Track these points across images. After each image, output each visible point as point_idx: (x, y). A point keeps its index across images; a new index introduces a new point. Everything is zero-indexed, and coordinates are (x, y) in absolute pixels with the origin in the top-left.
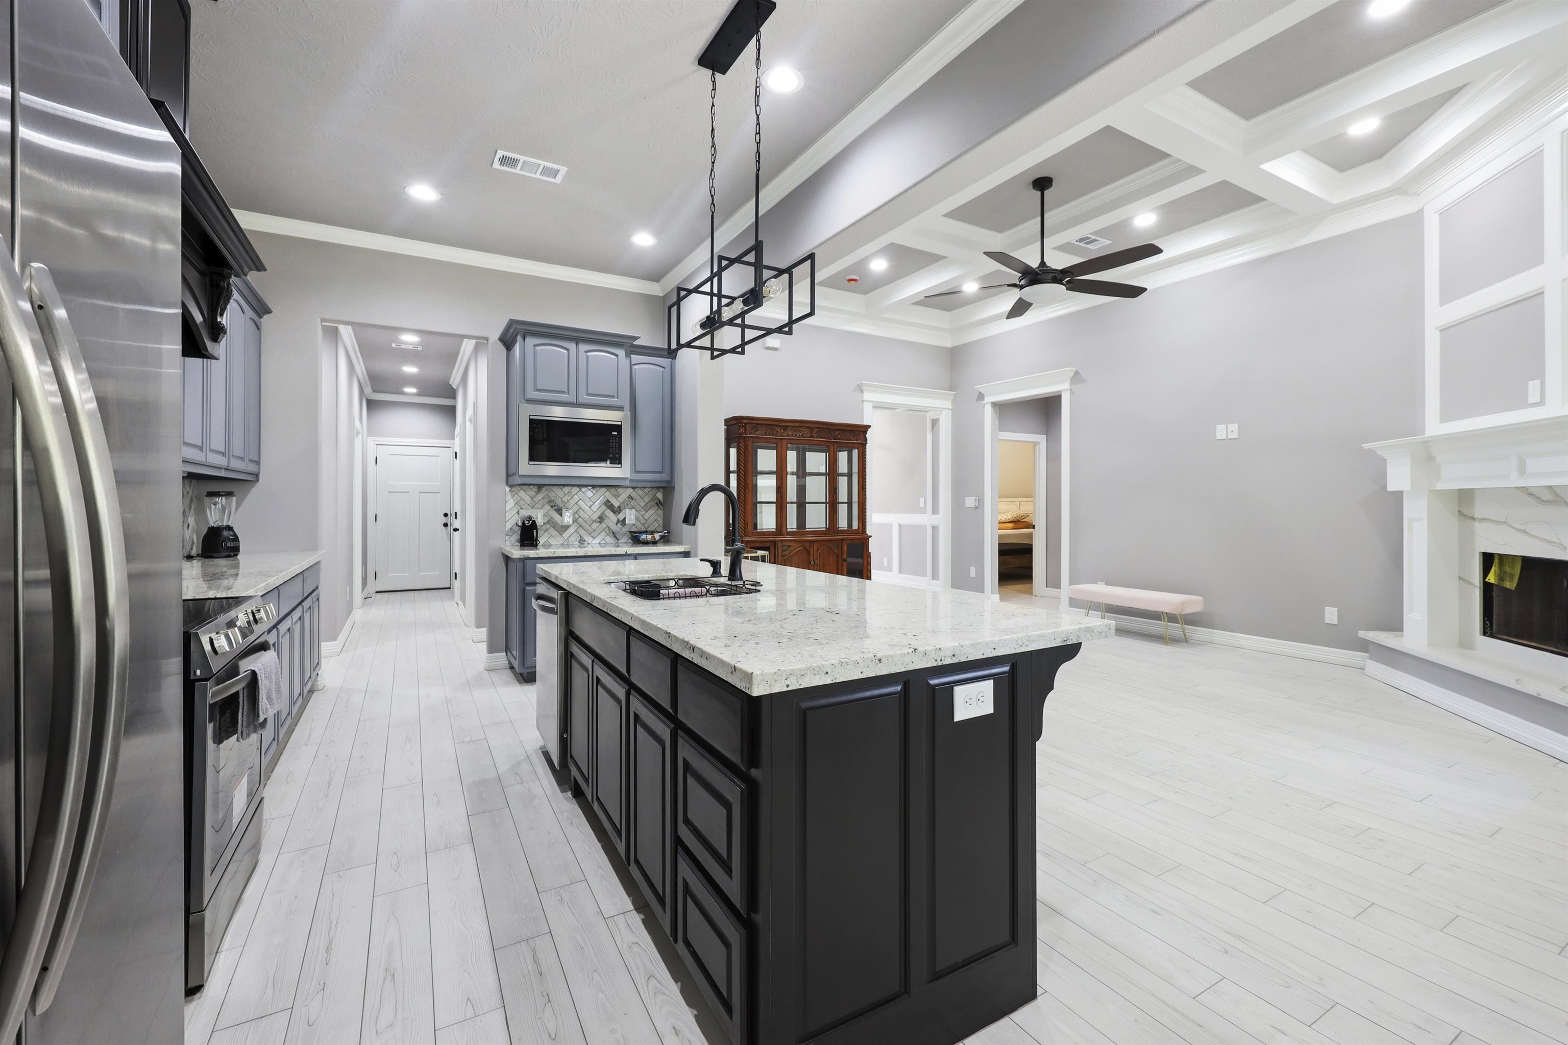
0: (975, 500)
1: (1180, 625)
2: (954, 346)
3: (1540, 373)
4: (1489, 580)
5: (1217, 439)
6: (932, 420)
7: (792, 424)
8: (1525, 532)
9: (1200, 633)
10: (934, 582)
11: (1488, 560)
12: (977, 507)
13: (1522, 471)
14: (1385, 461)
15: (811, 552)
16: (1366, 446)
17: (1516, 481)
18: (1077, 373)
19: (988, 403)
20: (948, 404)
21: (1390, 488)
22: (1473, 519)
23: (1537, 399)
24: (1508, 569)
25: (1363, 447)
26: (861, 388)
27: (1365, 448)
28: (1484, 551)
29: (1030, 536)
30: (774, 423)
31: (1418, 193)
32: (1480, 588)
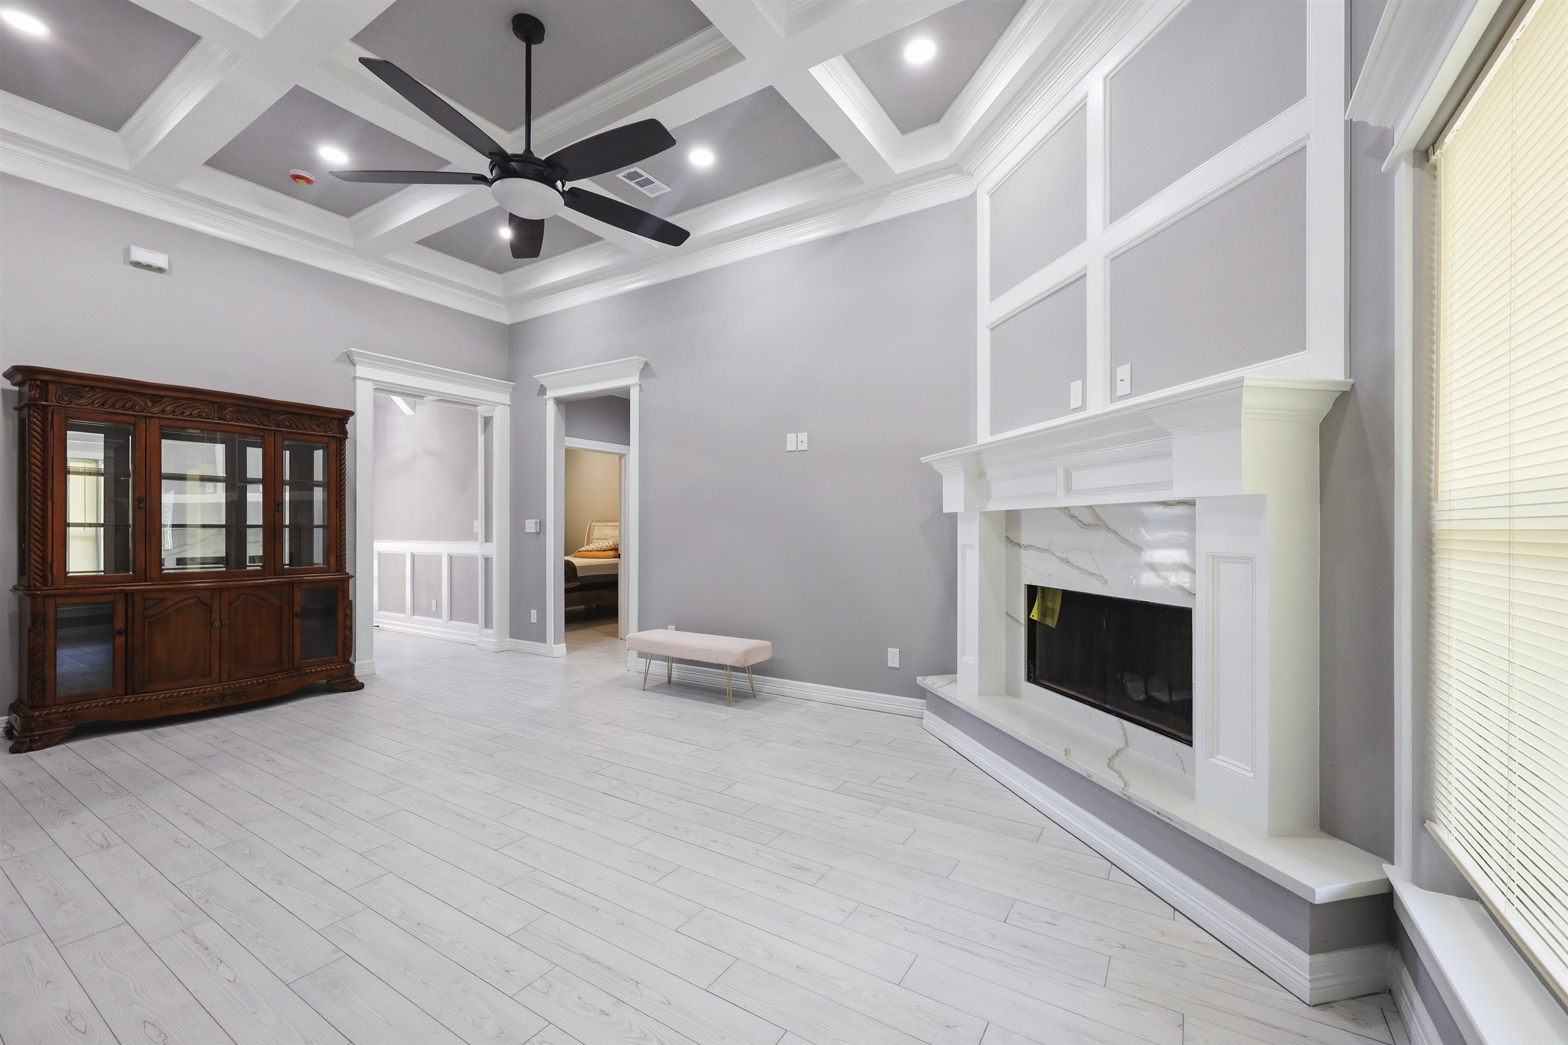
0: (536, 523)
1: (747, 675)
2: (513, 323)
3: (1082, 375)
4: (1033, 616)
5: (788, 450)
6: (485, 417)
7: (174, 394)
8: (1067, 561)
9: (770, 684)
10: (488, 631)
11: (1032, 591)
12: (539, 533)
13: (1068, 488)
14: (940, 477)
15: (216, 607)
16: (924, 459)
17: (1063, 501)
18: (646, 364)
19: (549, 398)
20: (506, 398)
21: (946, 510)
22: (1019, 545)
23: (1079, 404)
24: (1049, 605)
25: (921, 461)
26: (351, 359)
27: (923, 461)
28: (1029, 584)
29: (616, 566)
30: (124, 387)
31: (972, 171)
32: (1025, 626)
